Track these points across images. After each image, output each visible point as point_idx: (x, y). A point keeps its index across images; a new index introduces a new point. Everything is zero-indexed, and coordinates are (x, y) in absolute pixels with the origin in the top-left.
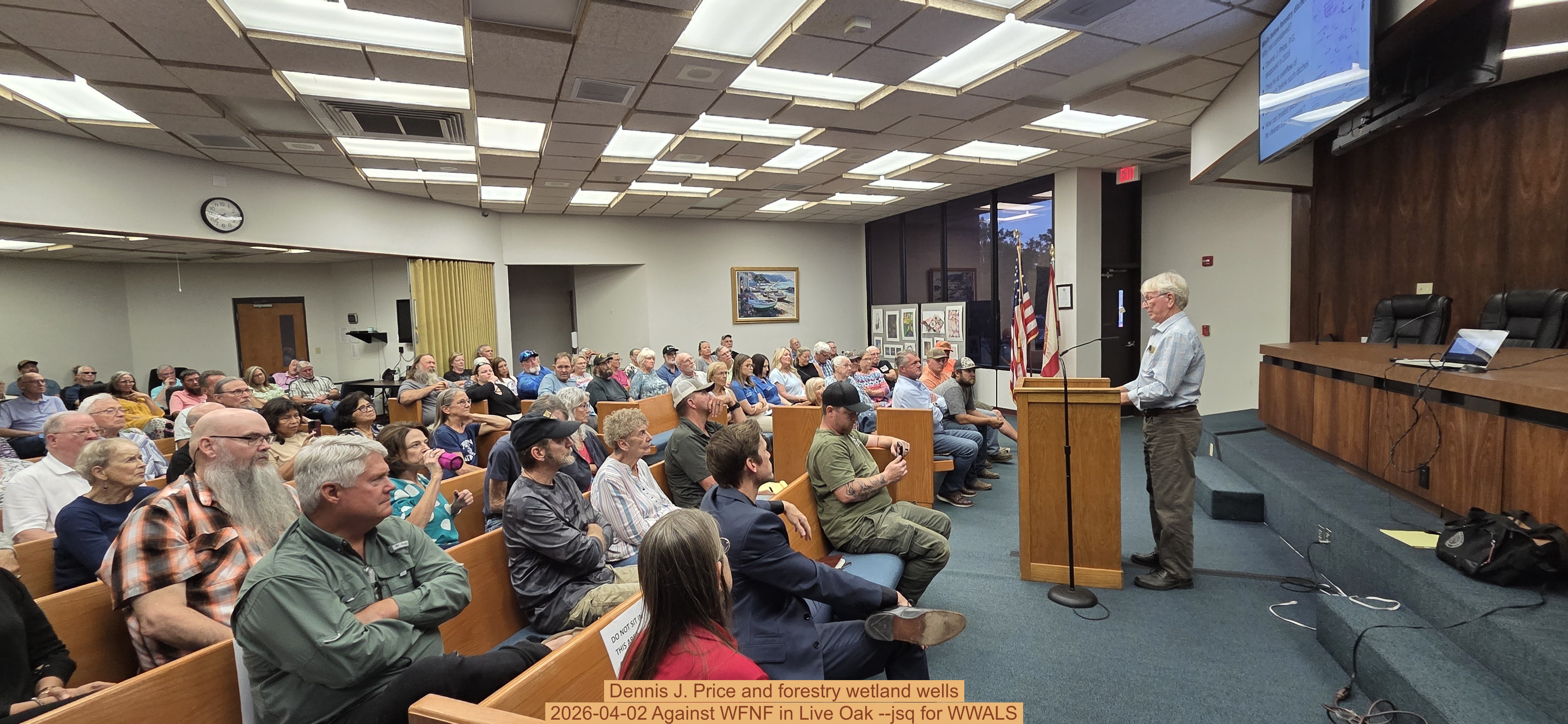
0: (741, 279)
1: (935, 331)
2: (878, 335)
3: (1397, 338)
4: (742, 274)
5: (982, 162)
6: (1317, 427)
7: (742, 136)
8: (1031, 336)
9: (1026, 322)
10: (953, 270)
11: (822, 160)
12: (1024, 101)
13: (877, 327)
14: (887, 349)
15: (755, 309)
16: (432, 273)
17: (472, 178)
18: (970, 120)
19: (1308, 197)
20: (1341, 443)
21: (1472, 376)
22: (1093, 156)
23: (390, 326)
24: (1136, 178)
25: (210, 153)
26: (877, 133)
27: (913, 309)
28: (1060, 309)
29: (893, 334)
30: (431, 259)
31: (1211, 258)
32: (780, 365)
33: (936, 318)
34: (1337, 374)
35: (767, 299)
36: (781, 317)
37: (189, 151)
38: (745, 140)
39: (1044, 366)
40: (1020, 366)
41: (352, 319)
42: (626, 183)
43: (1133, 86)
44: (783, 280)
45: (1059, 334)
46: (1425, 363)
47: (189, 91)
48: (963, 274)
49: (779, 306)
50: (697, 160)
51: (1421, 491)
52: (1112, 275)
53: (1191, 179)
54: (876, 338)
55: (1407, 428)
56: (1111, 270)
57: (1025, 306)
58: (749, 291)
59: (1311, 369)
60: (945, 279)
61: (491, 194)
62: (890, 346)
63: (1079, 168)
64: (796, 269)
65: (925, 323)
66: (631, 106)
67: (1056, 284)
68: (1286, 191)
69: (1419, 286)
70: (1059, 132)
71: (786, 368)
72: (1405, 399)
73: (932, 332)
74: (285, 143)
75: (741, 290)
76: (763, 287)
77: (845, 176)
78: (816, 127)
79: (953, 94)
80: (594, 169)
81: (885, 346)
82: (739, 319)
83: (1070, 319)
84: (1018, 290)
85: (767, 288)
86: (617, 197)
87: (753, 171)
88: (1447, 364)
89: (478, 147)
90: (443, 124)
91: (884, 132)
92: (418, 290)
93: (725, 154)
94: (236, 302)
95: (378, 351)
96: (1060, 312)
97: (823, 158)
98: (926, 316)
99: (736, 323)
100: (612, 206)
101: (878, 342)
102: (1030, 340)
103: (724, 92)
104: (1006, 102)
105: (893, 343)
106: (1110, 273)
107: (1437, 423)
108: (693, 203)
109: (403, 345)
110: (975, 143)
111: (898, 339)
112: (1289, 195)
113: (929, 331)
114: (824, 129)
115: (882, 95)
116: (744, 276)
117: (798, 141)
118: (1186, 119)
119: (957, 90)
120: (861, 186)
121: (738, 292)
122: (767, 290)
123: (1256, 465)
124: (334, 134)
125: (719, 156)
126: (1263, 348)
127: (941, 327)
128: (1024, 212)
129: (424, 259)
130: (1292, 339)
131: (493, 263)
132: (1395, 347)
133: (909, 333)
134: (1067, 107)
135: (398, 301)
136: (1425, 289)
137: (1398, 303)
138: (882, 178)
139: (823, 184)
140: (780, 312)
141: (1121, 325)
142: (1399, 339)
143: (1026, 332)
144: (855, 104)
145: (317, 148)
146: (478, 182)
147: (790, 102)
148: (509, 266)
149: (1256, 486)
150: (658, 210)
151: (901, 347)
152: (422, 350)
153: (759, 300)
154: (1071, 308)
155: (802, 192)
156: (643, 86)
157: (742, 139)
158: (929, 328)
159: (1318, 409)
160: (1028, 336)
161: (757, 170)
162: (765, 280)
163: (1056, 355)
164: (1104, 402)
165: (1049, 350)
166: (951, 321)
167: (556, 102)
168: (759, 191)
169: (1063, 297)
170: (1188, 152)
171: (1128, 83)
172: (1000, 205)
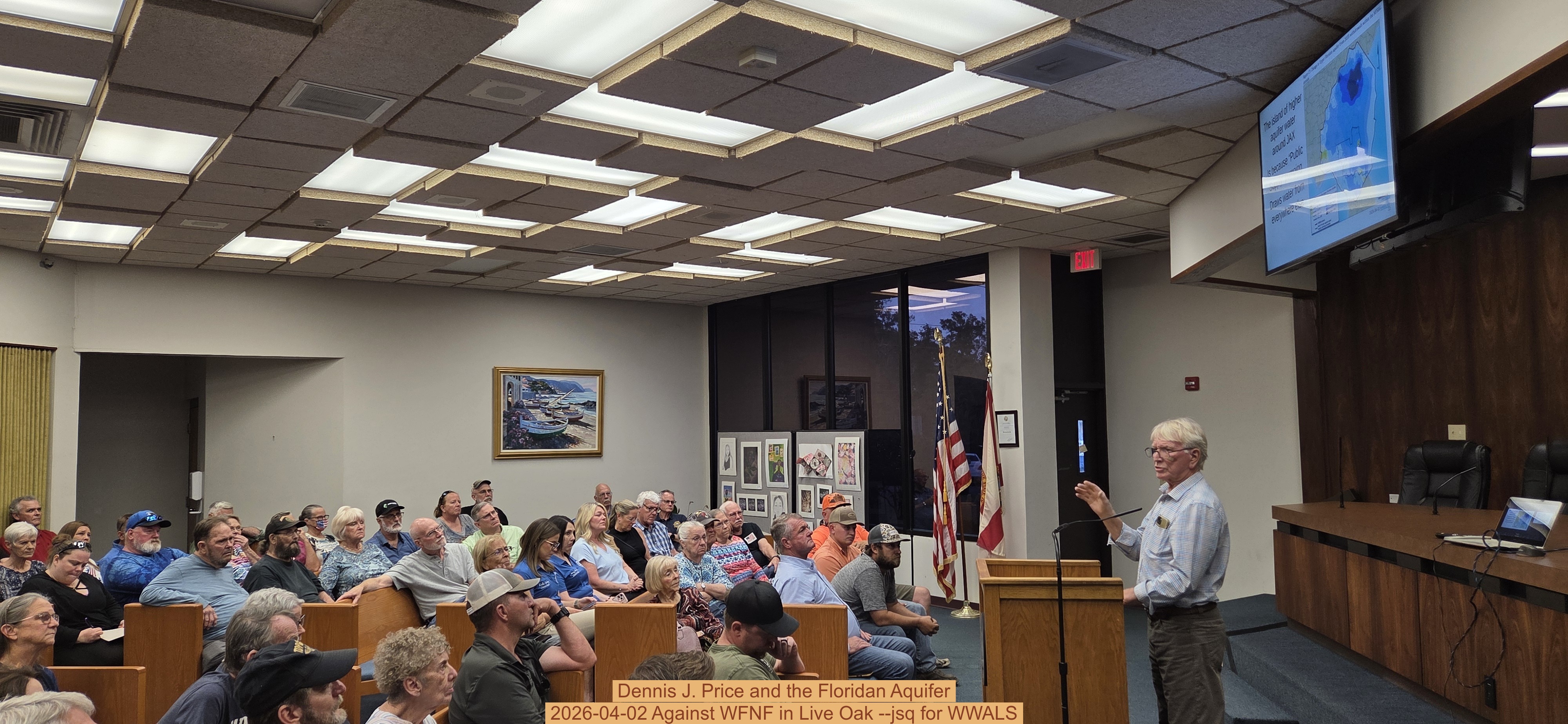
0: (510, 386)
1: (817, 474)
2: (728, 478)
3: (1438, 500)
4: (510, 379)
5: (892, 233)
6: (1355, 624)
7: (548, 177)
8: (962, 485)
9: (954, 465)
10: (844, 379)
11: (663, 218)
12: (961, 164)
13: (727, 465)
14: (742, 500)
15: (532, 435)
18: (885, 181)
19: (1312, 305)
20: (1387, 647)
21: (1532, 560)
22: (1041, 234)
24: (1094, 265)
26: (753, 188)
27: (784, 440)
28: (1002, 446)
29: (751, 477)
31: (1197, 380)
33: (820, 455)
34: (1375, 552)
35: (551, 419)
36: (572, 449)
38: (551, 182)
39: (981, 530)
40: (946, 530)
42: (331, 230)
43: (1102, 156)
44: (578, 389)
45: (1001, 483)
46: (1478, 541)
48: (851, 384)
49: (571, 430)
50: (465, 204)
51: (1486, 711)
52: (1068, 399)
53: (1172, 277)
54: (724, 483)
55: (1466, 627)
56: (1068, 392)
57: (951, 442)
58: (522, 407)
59: (1340, 543)
60: (831, 392)
61: (68, 229)
62: (747, 496)
63: (1021, 248)
64: (599, 373)
65: (803, 461)
66: (380, 125)
67: (996, 409)
68: (1286, 296)
69: (1451, 428)
70: (1001, 202)
71: (598, 537)
72: (1459, 589)
73: (813, 475)
75: (509, 403)
76: (545, 400)
77: (694, 241)
78: (663, 173)
79: (869, 148)
80: (281, 206)
81: (739, 496)
82: (504, 452)
83: (1015, 462)
84: (942, 418)
85: (552, 402)
86: (306, 248)
87: (554, 226)
88: (1505, 544)
89: (78, 161)
91: (764, 188)
93: (514, 200)
96: (1001, 451)
97: (665, 214)
98: (805, 450)
99: (499, 458)
100: (292, 261)
101: (728, 489)
102: (960, 491)
103: (537, 119)
104: (937, 163)
105: (752, 492)
106: (1066, 395)
107: (1499, 620)
108: (438, 264)
110: (889, 210)
111: (759, 486)
112: (1288, 302)
113: (809, 473)
114: (677, 179)
115: (771, 142)
116: (515, 382)
117: (635, 190)
118: (1163, 198)
119: (875, 143)
120: (716, 254)
121: (503, 408)
122: (551, 405)
123: (1286, 680)
125: (503, 203)
126: (1277, 511)
127: (827, 468)
128: (940, 300)
130: (1306, 498)
131: (53, 350)
132: (1435, 513)
133: (777, 477)
134: (1015, 174)
136: (1457, 432)
137: (1431, 452)
138: (748, 245)
139: (658, 249)
140: (573, 441)
141: (1082, 470)
142: (1440, 500)
143: (954, 479)
144: (730, 150)
146: (53, 212)
147: (635, 140)
148: (84, 355)
150: (375, 271)
151: (764, 497)
153: (537, 421)
154: (1017, 445)
156: (408, 100)
157: (548, 181)
158: (809, 469)
159: (1354, 599)
160: (957, 485)
161: (560, 225)
162: (550, 389)
163: (999, 514)
164: (1101, 597)
165: (988, 507)
166: (842, 460)
167: (252, 109)
168: (555, 252)
169: (1006, 430)
170: (1164, 237)
171: (1096, 151)
172: (912, 290)
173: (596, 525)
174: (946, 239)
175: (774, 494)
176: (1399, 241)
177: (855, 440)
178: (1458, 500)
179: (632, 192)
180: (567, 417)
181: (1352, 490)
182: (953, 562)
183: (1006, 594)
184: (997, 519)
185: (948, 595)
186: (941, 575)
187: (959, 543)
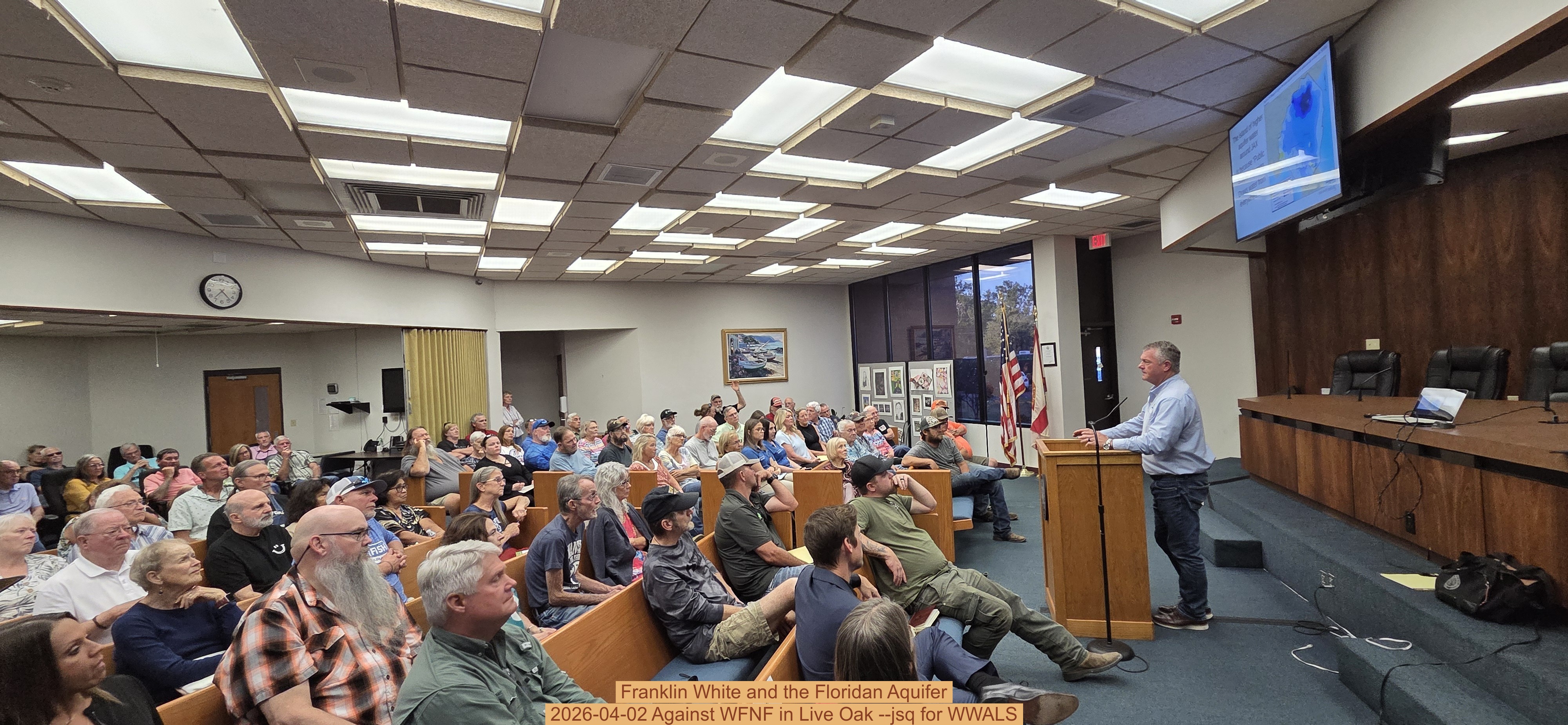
0: (731, 341)
1: (923, 388)
2: (866, 392)
3: (1361, 391)
4: (732, 336)
5: (969, 231)
6: (1301, 478)
7: (751, 211)
8: (1019, 392)
9: (1013, 379)
10: (937, 327)
11: (821, 231)
12: (1016, 181)
13: (865, 384)
14: (875, 406)
15: (746, 369)
16: (426, 342)
17: (475, 249)
18: (964, 197)
19: (1262, 262)
20: (1326, 492)
21: (1443, 431)
22: (1069, 225)
23: (374, 395)
24: (1106, 244)
25: (216, 231)
26: (877, 207)
27: (900, 367)
28: (1045, 366)
29: (880, 391)
30: (425, 329)
31: (1179, 317)
32: (784, 428)
33: (924, 376)
34: (1317, 428)
35: (756, 359)
36: (770, 377)
37: (196, 230)
38: (754, 214)
39: (1033, 420)
40: (1009, 421)
41: (332, 389)
42: (627, 253)
43: (1113, 169)
44: (772, 341)
45: (1045, 389)
46: (1399, 418)
47: (220, 176)
48: (941, 331)
49: (769, 366)
50: (702, 232)
51: (1409, 536)
52: (1090, 333)
53: (1163, 248)
54: (864, 395)
55: (1389, 479)
56: (1089, 329)
57: (1011, 364)
58: (740, 353)
59: (1291, 423)
60: (929, 335)
61: (489, 264)
62: (878, 403)
63: (1055, 235)
64: (784, 331)
65: (913, 380)
66: (654, 187)
67: (1041, 342)
68: (1244, 257)
69: (1368, 341)
70: (1042, 205)
71: (789, 429)
72: (1384, 451)
73: (920, 389)
74: (296, 221)
75: (732, 351)
76: (753, 348)
77: (839, 244)
78: (821, 202)
79: (954, 176)
80: (601, 241)
81: (873, 403)
83: (1055, 375)
84: (1005, 349)
85: (757, 349)
86: (614, 265)
87: (754, 241)
88: (1421, 420)
89: (490, 222)
90: (464, 203)
91: (884, 207)
92: (412, 361)
93: (730, 226)
94: (207, 374)
95: (360, 421)
96: (1045, 369)
97: (822, 229)
98: (914, 373)
99: (727, 384)
100: (607, 273)
101: (866, 399)
102: (1018, 396)
103: (744, 174)
104: (1002, 182)
105: (882, 400)
106: (1088, 331)
107: (1417, 473)
108: (688, 269)
109: (387, 415)
110: (966, 215)
111: (886, 396)
112: (1246, 260)
114: (830, 205)
115: (890, 177)
116: (735, 338)
117: (803, 215)
118: (1155, 195)
119: (957, 172)
120: (854, 252)
121: (728, 354)
122: (757, 351)
123: (1251, 514)
124: (348, 212)
125: (725, 229)
126: (1240, 402)
127: (929, 384)
128: (999, 273)
129: (419, 328)
130: (1260, 393)
131: (486, 331)
132: (1360, 400)
133: (897, 390)
134: (1052, 186)
135: (383, 370)
136: (1373, 344)
137: (1353, 358)
138: (874, 245)
139: (817, 251)
140: (770, 372)
141: (1100, 380)
142: (1363, 391)
143: (1013, 388)
144: (863, 184)
145: (329, 225)
146: (480, 253)
147: (803, 183)
148: (501, 333)
149: (1252, 533)
150: (652, 276)
151: (890, 403)
152: (415, 422)
153: (749, 361)
154: (1056, 365)
155: (795, 258)
156: (669, 170)
157: (750, 213)
158: (918, 385)
159: (1301, 460)
160: (1016, 392)
161: (758, 240)
162: (755, 341)
163: (1044, 410)
164: (1127, 463)
165: (1037, 405)
166: (939, 379)
167: (582, 183)
168: (755, 257)
169: (1048, 355)
170: (1157, 222)
171: (1110, 167)
172: (981, 267)
173: (788, 424)
174: (1004, 233)
175: (895, 401)
176: (1338, 212)
177: (947, 365)
178: (1375, 391)
179: (802, 216)
180: (766, 358)
181: (1294, 387)
182: (1014, 442)
183: (1061, 462)
184: (1044, 412)
185: (1012, 462)
186: (1007, 450)
187: (1018, 429)
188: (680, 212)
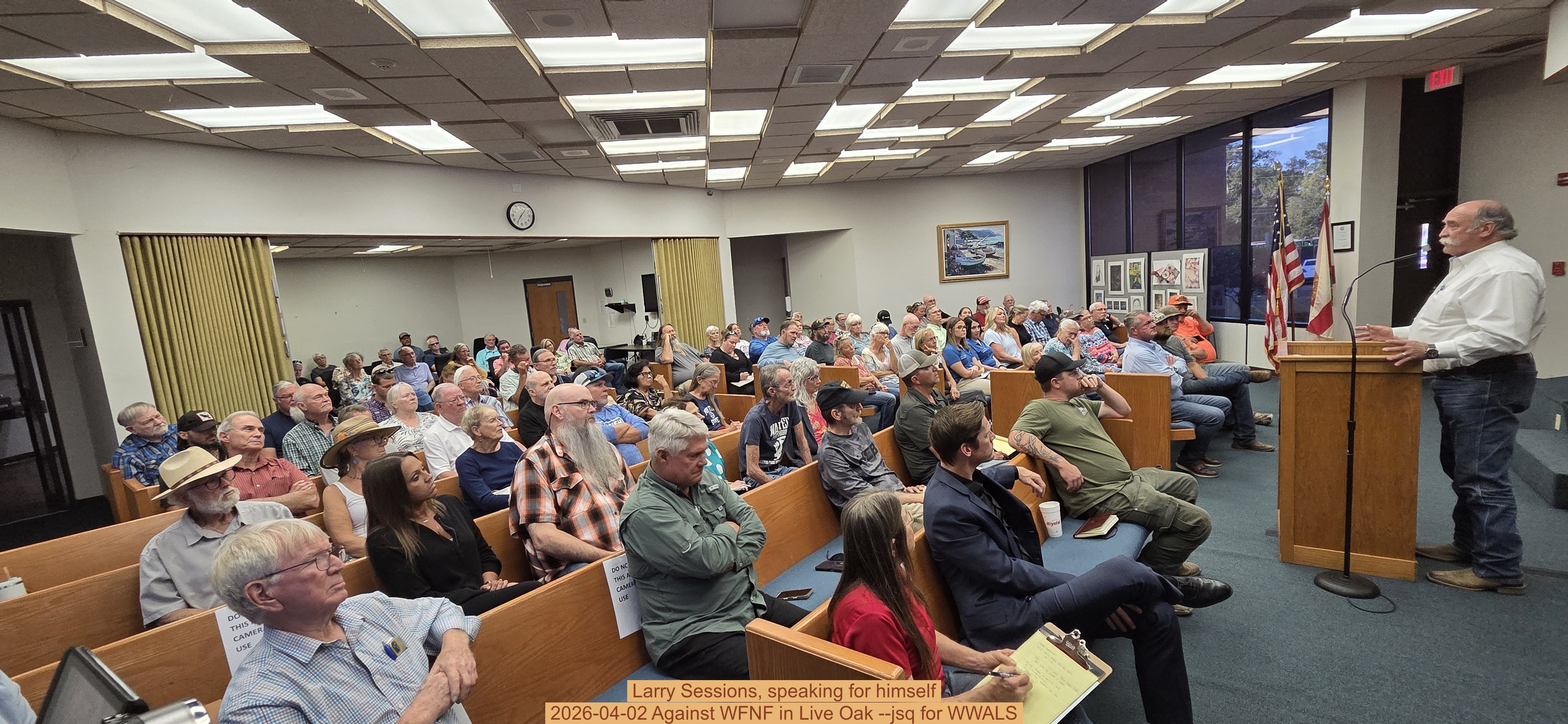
0: (948, 237)
1: (1168, 282)
2: (1099, 288)
4: (948, 232)
5: (1234, 87)
7: (954, 95)
8: (1294, 285)
9: (1287, 269)
10: (1192, 210)
11: (1039, 109)
12: (1295, 15)
13: (1098, 279)
14: (1109, 303)
15: (963, 266)
16: (671, 250)
17: (701, 163)
18: (1221, 46)
22: (1390, 62)
23: (637, 297)
24: (1455, 82)
25: (512, 166)
26: (1106, 73)
27: (1141, 259)
28: (1335, 251)
29: (1116, 286)
30: (669, 238)
33: (1170, 268)
35: (975, 255)
36: (989, 274)
37: (498, 166)
38: (957, 99)
39: (1311, 319)
40: (1278, 319)
41: (608, 293)
42: (836, 153)
44: (991, 235)
45: (1333, 280)
47: (503, 121)
48: (1199, 214)
49: (988, 262)
50: (906, 124)
52: (1413, 206)
53: (1545, 78)
54: (1096, 292)
56: (1411, 201)
57: (1286, 250)
58: (956, 249)
61: (716, 175)
63: (1368, 80)
64: (1005, 223)
65: (1156, 273)
66: (847, 83)
67: (1332, 222)
70: (1341, 41)
71: (1000, 328)
73: (1164, 283)
74: (563, 152)
75: (948, 247)
76: (971, 244)
77: (1064, 121)
78: (1034, 77)
79: (1201, 23)
80: (807, 144)
82: (946, 278)
83: (1349, 263)
85: (975, 244)
86: (826, 166)
87: (963, 128)
89: (708, 136)
90: (682, 121)
91: (1113, 71)
92: (661, 267)
93: (936, 115)
94: (526, 283)
95: (629, 319)
96: (1335, 256)
97: (1040, 106)
98: (1156, 266)
99: (943, 281)
100: (820, 175)
102: (1292, 289)
103: (939, 56)
105: (1116, 297)
106: (1411, 204)
108: (899, 165)
109: (647, 314)
110: (1227, 69)
111: (1122, 292)
114: (1044, 78)
115: (1113, 35)
116: (951, 233)
117: (1014, 93)
119: (1206, 17)
120: (1082, 129)
121: (944, 251)
122: (974, 247)
124: (597, 140)
125: (929, 118)
127: (1176, 278)
128: (1288, 136)
129: (664, 238)
131: (718, 238)
133: (1136, 285)
134: (1355, 12)
135: (642, 276)
138: (1108, 118)
139: (1038, 132)
140: (989, 268)
141: (1423, 267)
143: (1287, 280)
144: (1081, 48)
145: (586, 153)
146: (706, 166)
147: (1008, 56)
148: (731, 239)
150: (865, 175)
151: (1126, 300)
153: (966, 257)
154: (1352, 249)
156: (859, 64)
157: (954, 98)
158: (1161, 279)
160: (1290, 285)
161: (967, 127)
162: (973, 236)
163: (1329, 306)
165: (1318, 301)
166: (1189, 271)
167: (779, 89)
168: (968, 146)
169: (1341, 237)
172: (1255, 131)
173: (999, 322)
174: (1286, 84)
175: (1133, 297)
177: (1200, 255)
179: (1012, 96)
180: (985, 253)
182: (1282, 344)
183: (1303, 368)
184: (1327, 309)
186: (1271, 353)
187: (1289, 330)
188: (880, 106)
